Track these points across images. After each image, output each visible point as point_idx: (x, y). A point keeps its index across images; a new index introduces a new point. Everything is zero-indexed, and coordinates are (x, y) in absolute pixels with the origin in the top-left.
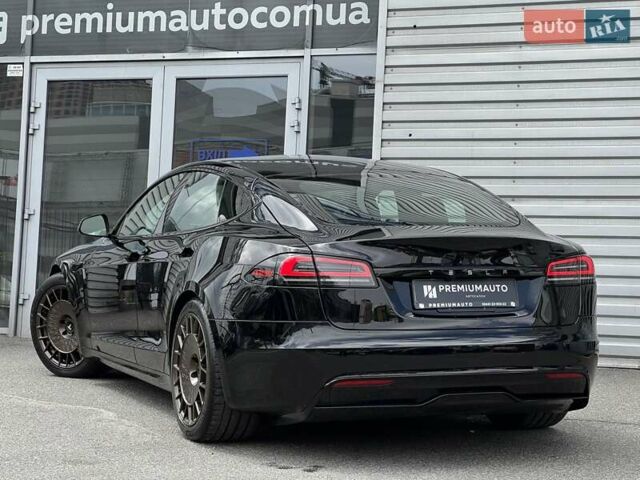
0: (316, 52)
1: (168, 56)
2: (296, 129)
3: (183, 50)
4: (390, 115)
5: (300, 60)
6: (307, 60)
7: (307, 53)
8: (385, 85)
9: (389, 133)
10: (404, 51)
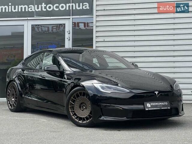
0: (74, 17)
1: (29, 18)
2: (69, 39)
3: (33, 17)
4: (98, 34)
5: (69, 19)
6: (71, 19)
7: (71, 17)
8: (96, 26)
9: (98, 40)
10: (101, 17)
